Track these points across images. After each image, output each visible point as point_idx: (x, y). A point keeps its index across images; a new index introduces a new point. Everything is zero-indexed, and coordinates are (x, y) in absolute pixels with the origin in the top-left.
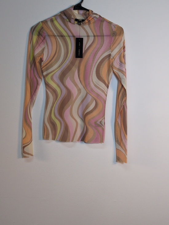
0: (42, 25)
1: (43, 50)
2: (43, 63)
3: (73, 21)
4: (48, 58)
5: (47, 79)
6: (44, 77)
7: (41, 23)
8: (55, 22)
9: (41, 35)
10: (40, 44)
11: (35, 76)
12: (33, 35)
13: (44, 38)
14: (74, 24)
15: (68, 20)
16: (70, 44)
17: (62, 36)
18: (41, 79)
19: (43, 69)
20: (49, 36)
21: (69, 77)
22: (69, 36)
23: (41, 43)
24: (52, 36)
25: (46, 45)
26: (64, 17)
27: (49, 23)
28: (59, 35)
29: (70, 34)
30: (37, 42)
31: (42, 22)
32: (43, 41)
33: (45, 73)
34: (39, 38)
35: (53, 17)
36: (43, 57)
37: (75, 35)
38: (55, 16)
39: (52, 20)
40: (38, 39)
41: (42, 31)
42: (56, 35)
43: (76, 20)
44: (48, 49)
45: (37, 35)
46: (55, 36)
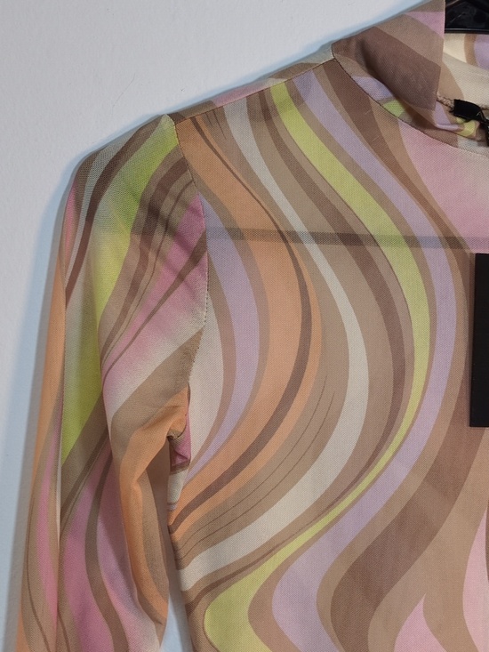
0: (172, 142)
1: (187, 355)
2: (182, 477)
3: (440, 116)
4: (228, 426)
5: (209, 621)
6: (188, 609)
7: (168, 125)
8: (294, 125)
9: (169, 229)
10: (161, 302)
11: (100, 593)
12: (95, 227)
13: (196, 256)
14: (450, 137)
15: (396, 108)
16: (425, 308)
17: (352, 239)
18: (159, 622)
19: (179, 535)
20: (236, 234)
21: (420, 607)
22: (412, 241)
23: (168, 294)
24: (262, 235)
25: (208, 316)
26: (367, 83)
27: (241, 131)
28: (328, 229)
29: (422, 225)
30: (133, 286)
31: (177, 117)
32: (181, 277)
33: (194, 573)
34: (152, 256)
35: (271, 83)
36: (186, 428)
37: (462, 231)
38: (289, 72)
39: (261, 107)
40: (144, 258)
41: (175, 188)
42: (297, 225)
43: (464, 110)
44: (228, 342)
45: (134, 231)
46: (287, 237)
